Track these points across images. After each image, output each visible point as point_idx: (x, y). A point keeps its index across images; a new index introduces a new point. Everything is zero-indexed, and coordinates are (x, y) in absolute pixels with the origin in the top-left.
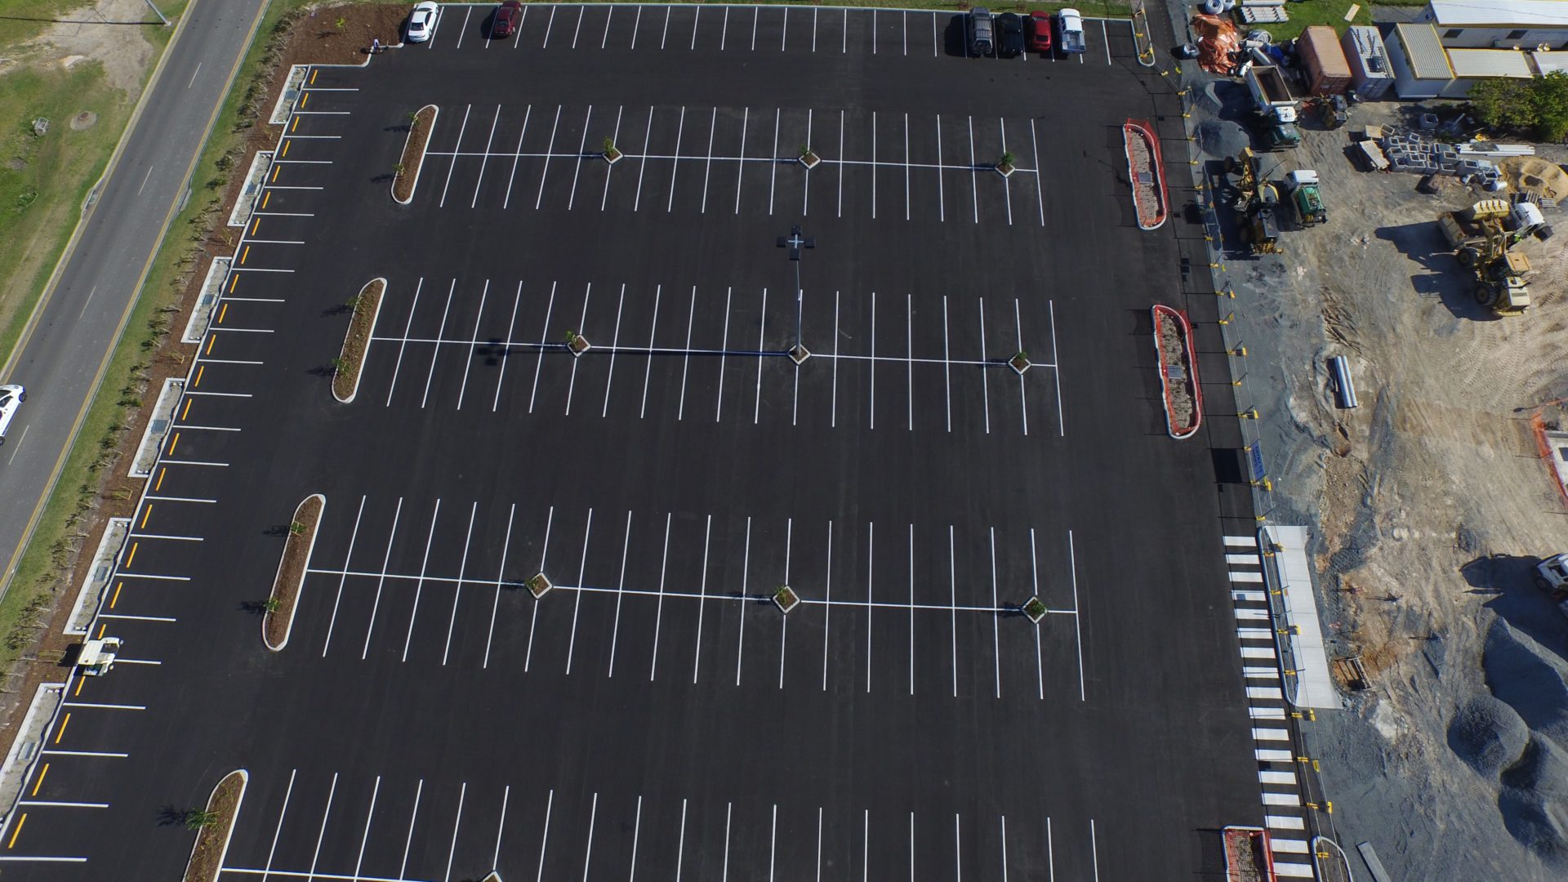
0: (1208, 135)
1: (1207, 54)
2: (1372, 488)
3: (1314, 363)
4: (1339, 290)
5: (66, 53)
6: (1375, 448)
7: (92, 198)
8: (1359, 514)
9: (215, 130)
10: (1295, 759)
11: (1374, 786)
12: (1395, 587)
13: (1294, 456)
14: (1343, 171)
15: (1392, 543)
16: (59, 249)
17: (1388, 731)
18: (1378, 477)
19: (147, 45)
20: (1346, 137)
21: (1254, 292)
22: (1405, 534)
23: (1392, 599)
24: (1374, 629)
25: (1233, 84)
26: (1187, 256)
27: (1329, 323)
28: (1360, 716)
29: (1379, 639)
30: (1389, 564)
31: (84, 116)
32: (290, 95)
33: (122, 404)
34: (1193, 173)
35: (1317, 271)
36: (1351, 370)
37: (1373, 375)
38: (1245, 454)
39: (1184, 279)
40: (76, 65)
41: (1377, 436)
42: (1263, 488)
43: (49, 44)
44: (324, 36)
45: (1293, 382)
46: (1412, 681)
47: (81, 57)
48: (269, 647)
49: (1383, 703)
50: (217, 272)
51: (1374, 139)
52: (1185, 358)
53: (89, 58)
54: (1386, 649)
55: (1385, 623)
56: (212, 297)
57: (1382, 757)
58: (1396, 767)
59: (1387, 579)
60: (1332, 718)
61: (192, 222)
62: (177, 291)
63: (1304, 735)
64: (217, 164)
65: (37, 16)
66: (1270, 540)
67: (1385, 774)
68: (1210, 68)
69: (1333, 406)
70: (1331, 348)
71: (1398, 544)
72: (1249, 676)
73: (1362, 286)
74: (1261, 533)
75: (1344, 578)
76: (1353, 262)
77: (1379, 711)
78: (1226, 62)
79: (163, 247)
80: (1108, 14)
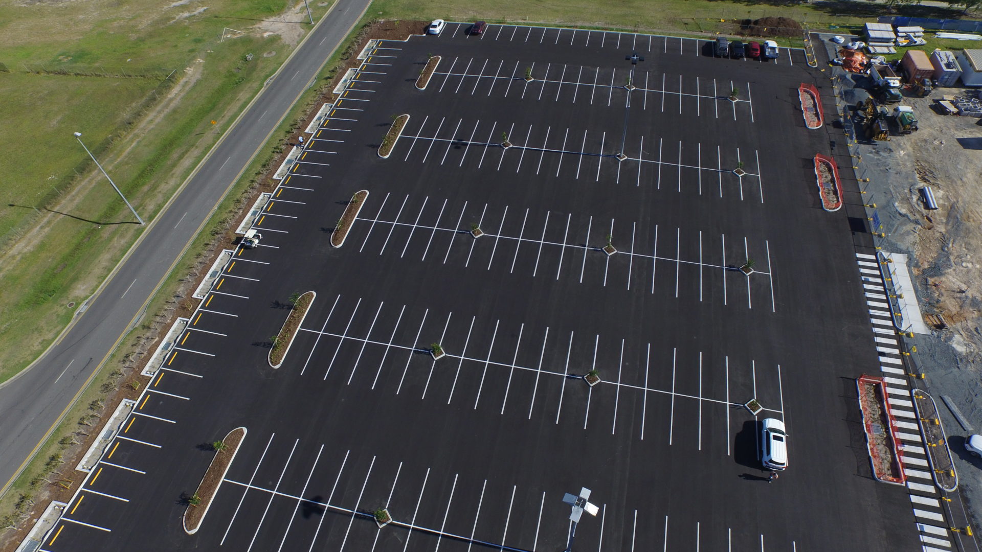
0: (847, 95)
1: (847, 64)
2: (948, 244)
3: (910, 190)
4: (926, 161)
5: (266, 31)
6: (949, 227)
7: (269, 81)
8: (939, 254)
9: (330, 60)
10: (901, 353)
11: (952, 372)
12: (964, 287)
13: (898, 226)
14: (929, 114)
15: (961, 268)
16: (253, 97)
17: (961, 349)
18: (952, 240)
19: (302, 30)
20: (931, 101)
21: (874, 158)
22: (970, 265)
23: (963, 292)
24: (951, 305)
25: (863, 77)
26: (834, 141)
27: (920, 174)
28: (942, 340)
29: (954, 309)
30: (960, 277)
31: (271, 52)
32: (368, 50)
33: (273, 152)
34: (838, 109)
35: (912, 153)
36: (934, 194)
37: (947, 197)
38: (868, 222)
39: (832, 149)
40: (269, 36)
41: (951, 222)
42: (880, 236)
43: (259, 28)
44: (386, 30)
45: (898, 196)
46: (976, 329)
47: (272, 33)
48: (333, 245)
49: (957, 336)
50: (324, 109)
51: (948, 100)
52: (833, 181)
53: (275, 34)
54: (959, 314)
55: (957, 302)
56: (321, 117)
57: (957, 359)
58: (966, 365)
59: (959, 283)
60: (925, 339)
61: (315, 91)
62: (306, 114)
63: (907, 344)
64: (330, 71)
65: (255, 19)
66: (884, 257)
67: (958, 368)
68: (849, 69)
69: (923, 208)
70: (921, 184)
71: (966, 269)
72: (871, 313)
73: (941, 161)
74: (878, 254)
75: (931, 281)
76: (935, 151)
77: (954, 339)
78: (859, 66)
79: (300, 99)
80: (791, 46)
